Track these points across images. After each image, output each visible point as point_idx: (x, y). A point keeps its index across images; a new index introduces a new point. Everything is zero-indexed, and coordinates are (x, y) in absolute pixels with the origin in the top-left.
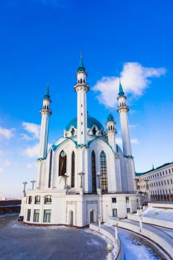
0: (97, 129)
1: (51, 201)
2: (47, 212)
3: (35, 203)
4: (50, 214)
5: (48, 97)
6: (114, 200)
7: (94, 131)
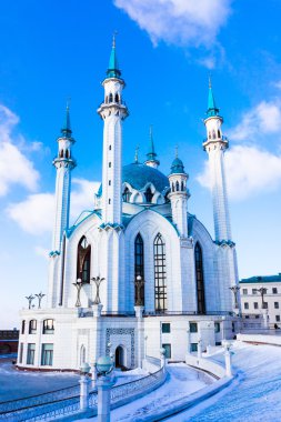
0: (153, 190)
1: (53, 329)
2: (47, 348)
3: (30, 333)
4: (51, 351)
5: (68, 133)
6: (166, 328)
7: (149, 196)
